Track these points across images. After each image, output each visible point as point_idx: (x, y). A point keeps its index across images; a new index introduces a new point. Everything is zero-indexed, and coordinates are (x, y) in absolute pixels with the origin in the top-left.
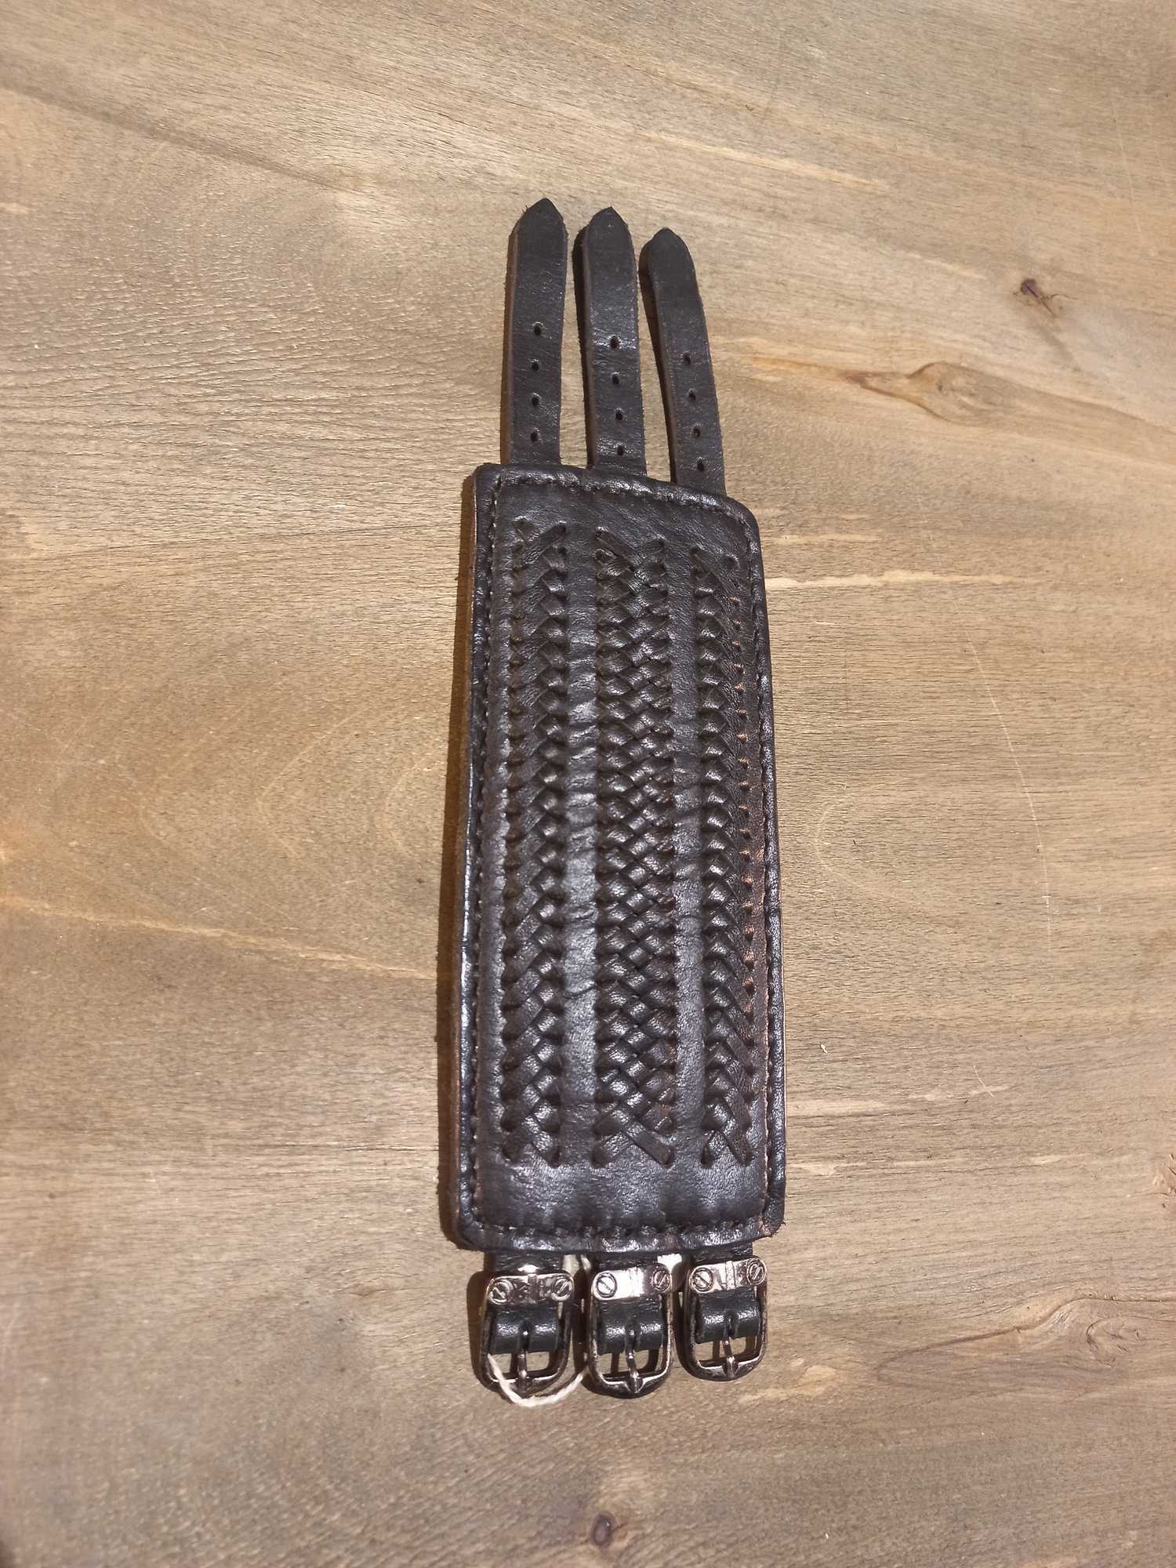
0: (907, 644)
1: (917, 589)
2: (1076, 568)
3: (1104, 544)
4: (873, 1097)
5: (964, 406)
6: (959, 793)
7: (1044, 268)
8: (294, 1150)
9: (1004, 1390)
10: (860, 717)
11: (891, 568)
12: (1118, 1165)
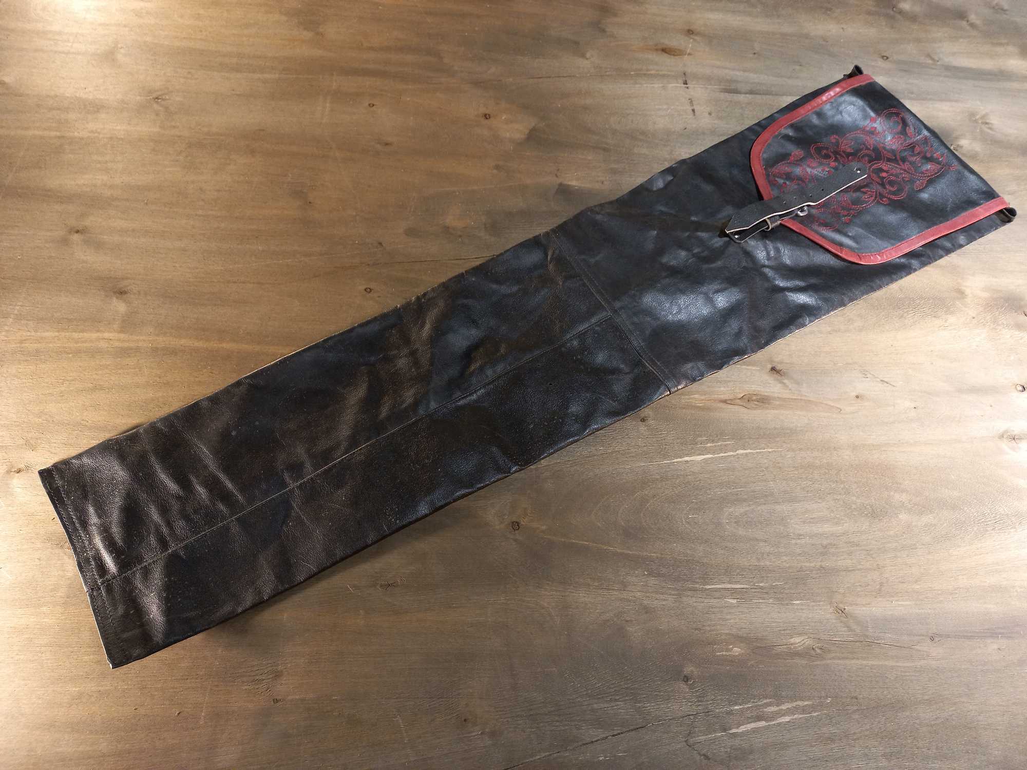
0: (745, 469)
1: (746, 454)
2: (794, 445)
3: (802, 437)
4: (746, 585)
5: (756, 405)
6: (763, 507)
7: (778, 363)
8: (609, 589)
9: (788, 659)
10: (733, 489)
11: (738, 450)
12: (819, 605)
